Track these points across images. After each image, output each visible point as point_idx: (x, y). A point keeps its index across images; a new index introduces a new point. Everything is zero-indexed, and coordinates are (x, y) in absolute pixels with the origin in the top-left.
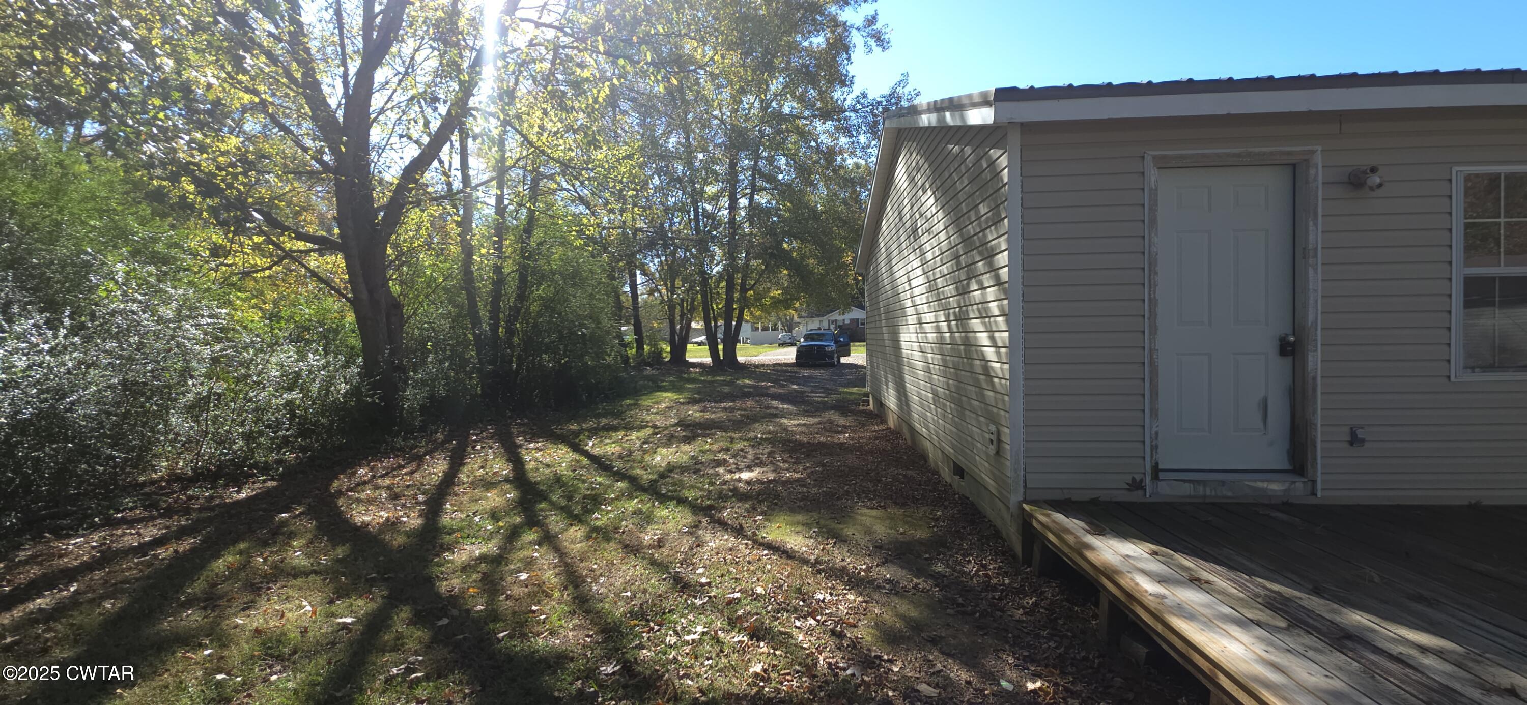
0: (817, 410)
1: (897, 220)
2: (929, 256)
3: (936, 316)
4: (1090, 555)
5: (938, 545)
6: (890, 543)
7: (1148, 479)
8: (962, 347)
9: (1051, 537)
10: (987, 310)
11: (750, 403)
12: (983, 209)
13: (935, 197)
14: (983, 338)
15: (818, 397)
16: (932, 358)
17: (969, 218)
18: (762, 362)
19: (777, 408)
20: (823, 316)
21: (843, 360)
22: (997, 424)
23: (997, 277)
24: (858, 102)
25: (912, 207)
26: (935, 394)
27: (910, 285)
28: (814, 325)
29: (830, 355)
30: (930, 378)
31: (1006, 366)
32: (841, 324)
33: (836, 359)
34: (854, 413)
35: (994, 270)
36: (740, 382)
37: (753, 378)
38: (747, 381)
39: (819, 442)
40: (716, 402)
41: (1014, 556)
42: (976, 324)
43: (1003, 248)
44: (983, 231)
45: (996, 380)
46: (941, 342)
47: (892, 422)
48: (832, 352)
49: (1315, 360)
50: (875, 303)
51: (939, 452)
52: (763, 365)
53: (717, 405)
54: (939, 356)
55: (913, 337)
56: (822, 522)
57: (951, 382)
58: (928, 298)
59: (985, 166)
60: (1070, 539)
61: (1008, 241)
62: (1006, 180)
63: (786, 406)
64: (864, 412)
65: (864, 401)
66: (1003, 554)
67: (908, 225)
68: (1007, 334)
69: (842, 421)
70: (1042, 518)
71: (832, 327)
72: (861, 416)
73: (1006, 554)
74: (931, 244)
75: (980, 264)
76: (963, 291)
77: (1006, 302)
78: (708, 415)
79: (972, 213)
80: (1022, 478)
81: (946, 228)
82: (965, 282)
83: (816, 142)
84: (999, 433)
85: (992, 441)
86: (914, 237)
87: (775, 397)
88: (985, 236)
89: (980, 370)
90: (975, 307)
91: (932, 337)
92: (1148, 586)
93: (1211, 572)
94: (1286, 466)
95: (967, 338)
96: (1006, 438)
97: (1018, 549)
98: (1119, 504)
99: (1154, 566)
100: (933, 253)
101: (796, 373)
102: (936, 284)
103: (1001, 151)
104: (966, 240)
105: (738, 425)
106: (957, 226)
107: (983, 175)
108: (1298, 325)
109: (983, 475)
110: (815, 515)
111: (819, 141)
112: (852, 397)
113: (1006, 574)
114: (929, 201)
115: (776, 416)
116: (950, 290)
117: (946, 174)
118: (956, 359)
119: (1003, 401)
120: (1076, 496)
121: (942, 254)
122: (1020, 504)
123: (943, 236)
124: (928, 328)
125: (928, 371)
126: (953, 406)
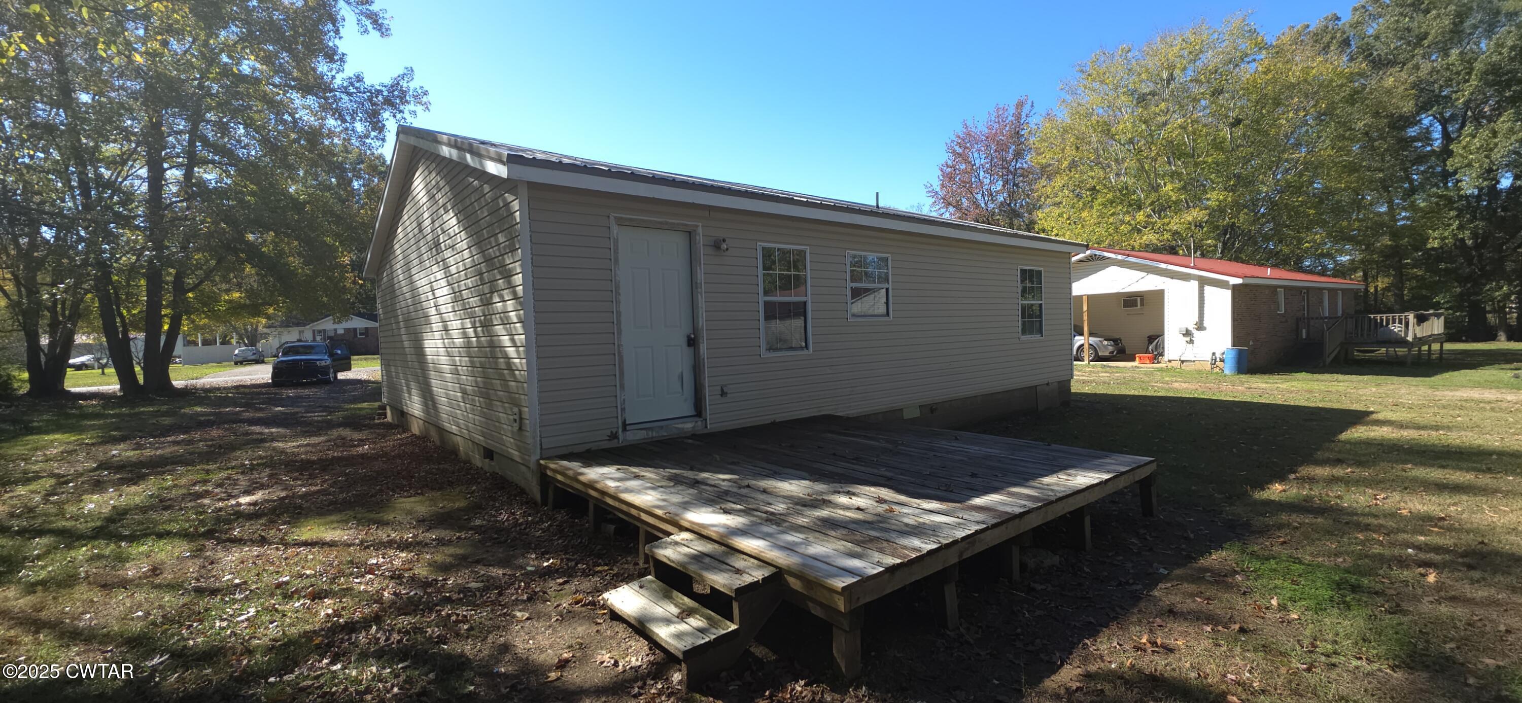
0: (320, 429)
1: (416, 231)
2: (453, 269)
3: (462, 324)
4: (582, 478)
5: (476, 508)
6: (431, 516)
7: (620, 430)
8: (488, 349)
9: (559, 477)
10: (508, 318)
11: (215, 433)
12: (501, 238)
13: (458, 219)
14: (506, 340)
15: (317, 416)
16: (460, 361)
17: (490, 243)
18: (215, 385)
19: (261, 433)
20: (305, 325)
21: (341, 376)
22: (519, 406)
23: (515, 293)
24: (352, 84)
25: (433, 222)
26: (464, 392)
27: (434, 294)
28: (291, 336)
29: (325, 371)
30: (458, 379)
31: (524, 361)
32: (332, 334)
33: (331, 375)
34: (370, 427)
35: (512, 287)
36: (187, 411)
37: (208, 405)
38: (199, 409)
39: (334, 457)
40: (154, 437)
41: (535, 503)
42: (499, 329)
43: (518, 271)
44: (502, 255)
45: (517, 372)
46: (468, 346)
47: (416, 428)
48: (327, 367)
49: (703, 348)
50: (391, 310)
51: (470, 443)
52: (218, 389)
53: (161, 440)
54: (467, 359)
55: (439, 343)
56: (359, 516)
57: (479, 379)
58: (453, 307)
59: (501, 204)
60: (570, 473)
61: (521, 266)
62: (518, 220)
63: (274, 430)
64: (383, 424)
65: (379, 414)
66: (527, 503)
67: (429, 237)
68: (523, 336)
69: (357, 436)
70: (552, 466)
71: (318, 338)
72: (379, 429)
73: (530, 503)
74: (455, 259)
75: (501, 281)
76: (487, 303)
77: (522, 312)
78: (148, 453)
79: (492, 239)
80: (539, 442)
81: (469, 248)
82: (488, 295)
83: (293, 117)
84: (520, 413)
85: (515, 420)
86: (437, 250)
87: (252, 422)
88: (504, 260)
89: (503, 366)
90: (498, 316)
91: (459, 342)
92: (612, 484)
93: (647, 471)
94: (694, 413)
95: (492, 341)
96: (526, 415)
97: (538, 497)
98: (603, 450)
99: (619, 475)
100: (457, 268)
101: (276, 394)
102: (461, 295)
103: (514, 198)
104: (488, 260)
105: (208, 457)
106: (480, 247)
107: (501, 212)
108: (695, 329)
109: (510, 450)
110: (351, 513)
111: (297, 116)
112: (363, 412)
113: (530, 515)
114: (451, 221)
115: (263, 441)
116: (474, 301)
117: (468, 202)
118: (483, 359)
119: (523, 387)
120: (577, 449)
121: (466, 269)
122: (538, 461)
123: (466, 254)
124: (455, 334)
125: (456, 372)
126: (481, 399)
